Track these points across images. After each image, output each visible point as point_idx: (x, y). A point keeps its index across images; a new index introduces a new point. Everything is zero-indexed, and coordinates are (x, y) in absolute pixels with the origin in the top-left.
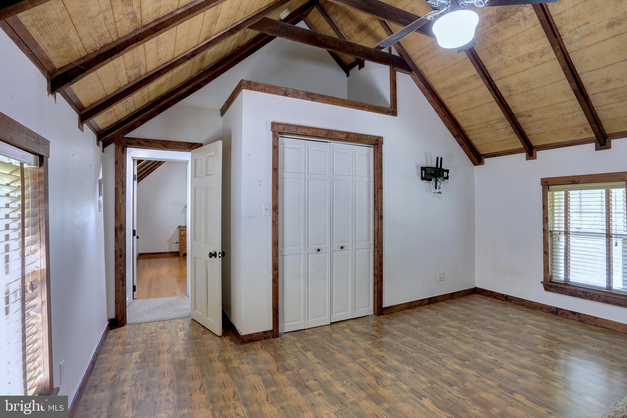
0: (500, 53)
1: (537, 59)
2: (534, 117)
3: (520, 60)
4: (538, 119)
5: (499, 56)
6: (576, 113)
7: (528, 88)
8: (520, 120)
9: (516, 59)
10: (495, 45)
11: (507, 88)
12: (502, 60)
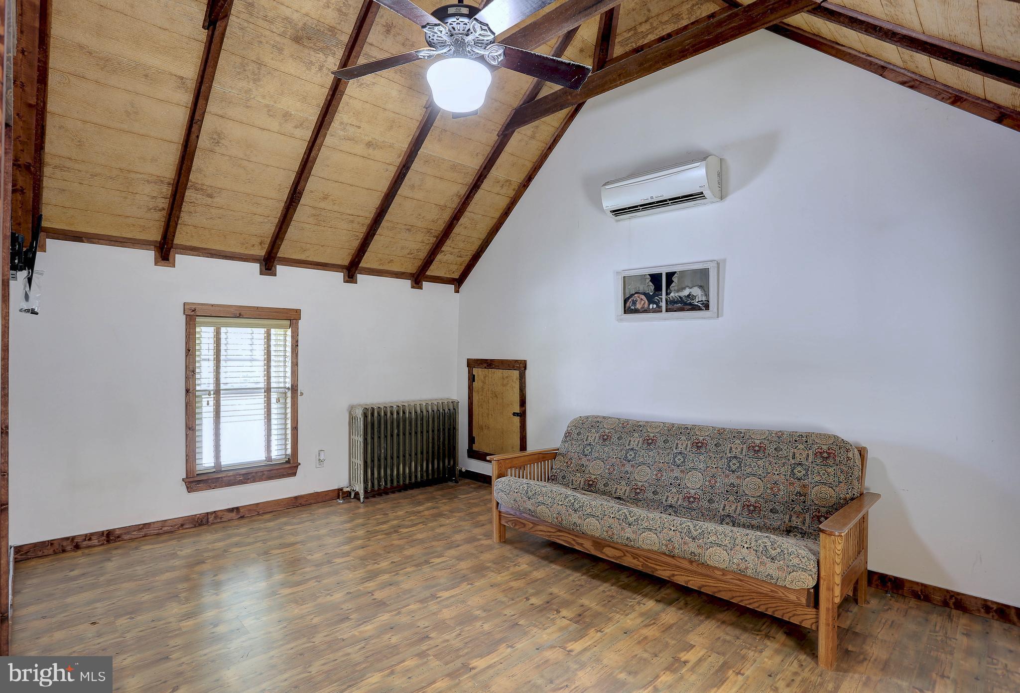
0: (255, 81)
1: (289, 127)
2: (215, 200)
3: (270, 112)
4: (218, 206)
5: (251, 84)
6: (269, 218)
7: (246, 155)
8: (190, 194)
9: (267, 106)
10: (260, 64)
11: (215, 136)
12: (249, 91)
